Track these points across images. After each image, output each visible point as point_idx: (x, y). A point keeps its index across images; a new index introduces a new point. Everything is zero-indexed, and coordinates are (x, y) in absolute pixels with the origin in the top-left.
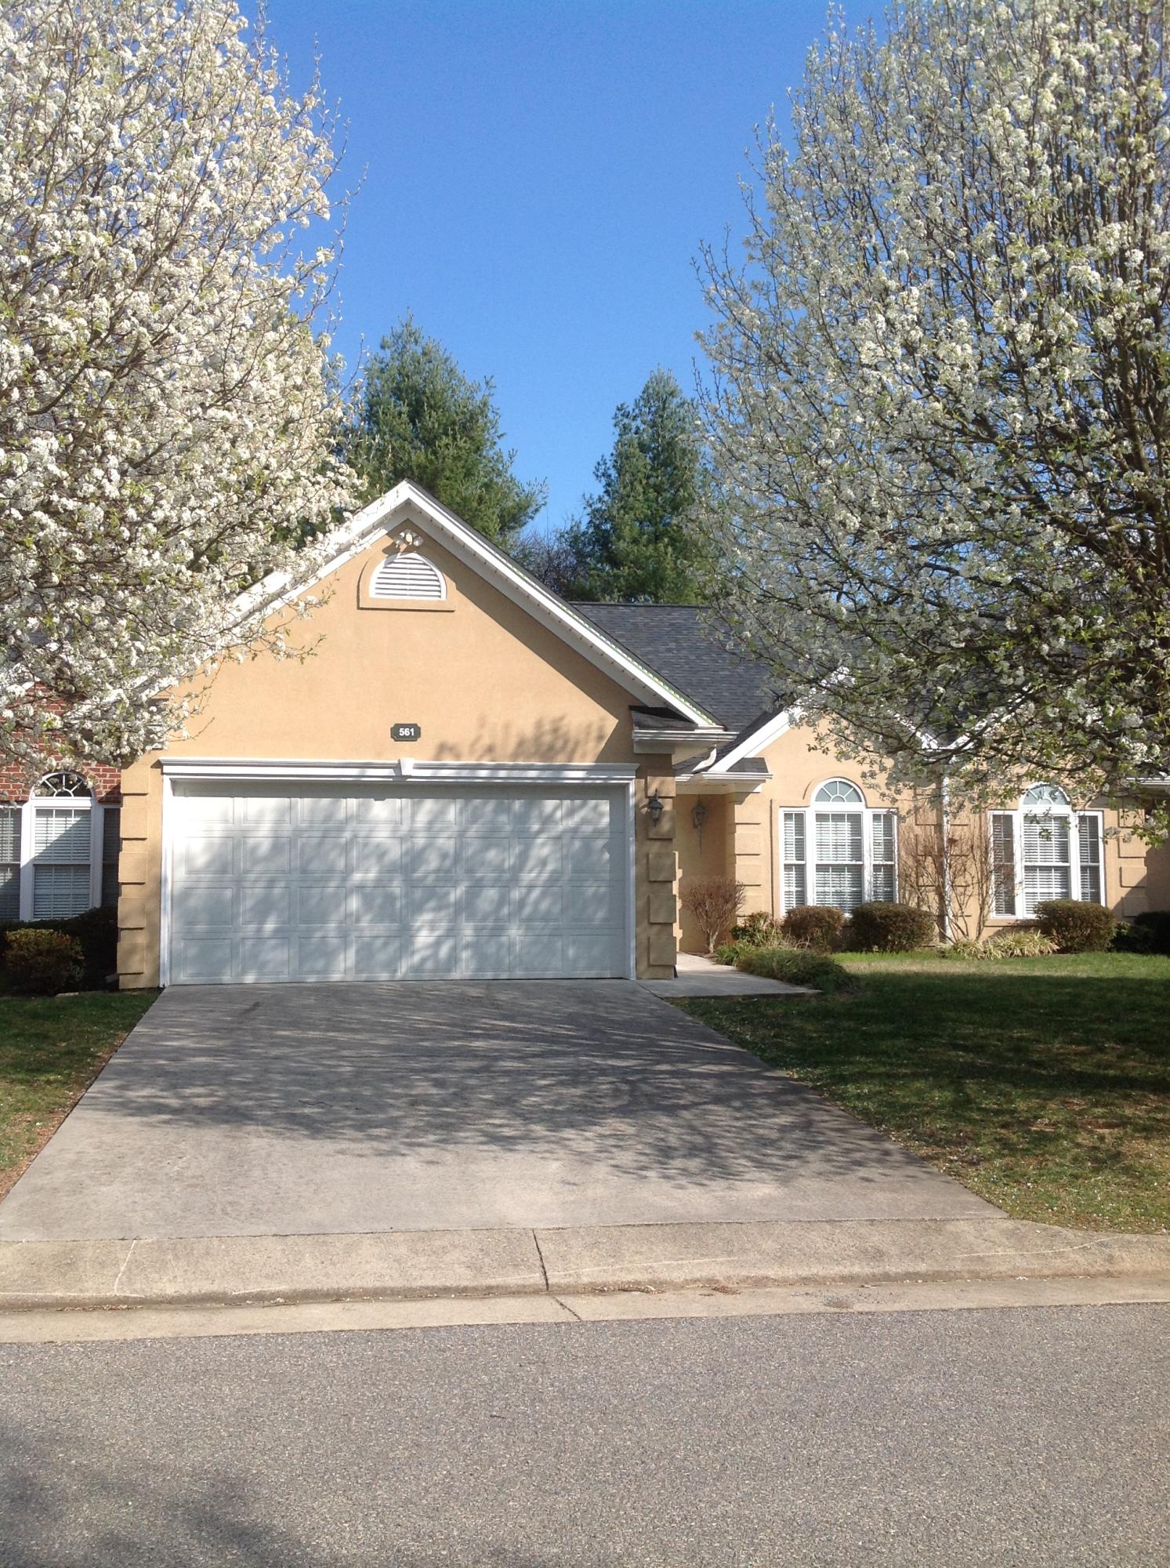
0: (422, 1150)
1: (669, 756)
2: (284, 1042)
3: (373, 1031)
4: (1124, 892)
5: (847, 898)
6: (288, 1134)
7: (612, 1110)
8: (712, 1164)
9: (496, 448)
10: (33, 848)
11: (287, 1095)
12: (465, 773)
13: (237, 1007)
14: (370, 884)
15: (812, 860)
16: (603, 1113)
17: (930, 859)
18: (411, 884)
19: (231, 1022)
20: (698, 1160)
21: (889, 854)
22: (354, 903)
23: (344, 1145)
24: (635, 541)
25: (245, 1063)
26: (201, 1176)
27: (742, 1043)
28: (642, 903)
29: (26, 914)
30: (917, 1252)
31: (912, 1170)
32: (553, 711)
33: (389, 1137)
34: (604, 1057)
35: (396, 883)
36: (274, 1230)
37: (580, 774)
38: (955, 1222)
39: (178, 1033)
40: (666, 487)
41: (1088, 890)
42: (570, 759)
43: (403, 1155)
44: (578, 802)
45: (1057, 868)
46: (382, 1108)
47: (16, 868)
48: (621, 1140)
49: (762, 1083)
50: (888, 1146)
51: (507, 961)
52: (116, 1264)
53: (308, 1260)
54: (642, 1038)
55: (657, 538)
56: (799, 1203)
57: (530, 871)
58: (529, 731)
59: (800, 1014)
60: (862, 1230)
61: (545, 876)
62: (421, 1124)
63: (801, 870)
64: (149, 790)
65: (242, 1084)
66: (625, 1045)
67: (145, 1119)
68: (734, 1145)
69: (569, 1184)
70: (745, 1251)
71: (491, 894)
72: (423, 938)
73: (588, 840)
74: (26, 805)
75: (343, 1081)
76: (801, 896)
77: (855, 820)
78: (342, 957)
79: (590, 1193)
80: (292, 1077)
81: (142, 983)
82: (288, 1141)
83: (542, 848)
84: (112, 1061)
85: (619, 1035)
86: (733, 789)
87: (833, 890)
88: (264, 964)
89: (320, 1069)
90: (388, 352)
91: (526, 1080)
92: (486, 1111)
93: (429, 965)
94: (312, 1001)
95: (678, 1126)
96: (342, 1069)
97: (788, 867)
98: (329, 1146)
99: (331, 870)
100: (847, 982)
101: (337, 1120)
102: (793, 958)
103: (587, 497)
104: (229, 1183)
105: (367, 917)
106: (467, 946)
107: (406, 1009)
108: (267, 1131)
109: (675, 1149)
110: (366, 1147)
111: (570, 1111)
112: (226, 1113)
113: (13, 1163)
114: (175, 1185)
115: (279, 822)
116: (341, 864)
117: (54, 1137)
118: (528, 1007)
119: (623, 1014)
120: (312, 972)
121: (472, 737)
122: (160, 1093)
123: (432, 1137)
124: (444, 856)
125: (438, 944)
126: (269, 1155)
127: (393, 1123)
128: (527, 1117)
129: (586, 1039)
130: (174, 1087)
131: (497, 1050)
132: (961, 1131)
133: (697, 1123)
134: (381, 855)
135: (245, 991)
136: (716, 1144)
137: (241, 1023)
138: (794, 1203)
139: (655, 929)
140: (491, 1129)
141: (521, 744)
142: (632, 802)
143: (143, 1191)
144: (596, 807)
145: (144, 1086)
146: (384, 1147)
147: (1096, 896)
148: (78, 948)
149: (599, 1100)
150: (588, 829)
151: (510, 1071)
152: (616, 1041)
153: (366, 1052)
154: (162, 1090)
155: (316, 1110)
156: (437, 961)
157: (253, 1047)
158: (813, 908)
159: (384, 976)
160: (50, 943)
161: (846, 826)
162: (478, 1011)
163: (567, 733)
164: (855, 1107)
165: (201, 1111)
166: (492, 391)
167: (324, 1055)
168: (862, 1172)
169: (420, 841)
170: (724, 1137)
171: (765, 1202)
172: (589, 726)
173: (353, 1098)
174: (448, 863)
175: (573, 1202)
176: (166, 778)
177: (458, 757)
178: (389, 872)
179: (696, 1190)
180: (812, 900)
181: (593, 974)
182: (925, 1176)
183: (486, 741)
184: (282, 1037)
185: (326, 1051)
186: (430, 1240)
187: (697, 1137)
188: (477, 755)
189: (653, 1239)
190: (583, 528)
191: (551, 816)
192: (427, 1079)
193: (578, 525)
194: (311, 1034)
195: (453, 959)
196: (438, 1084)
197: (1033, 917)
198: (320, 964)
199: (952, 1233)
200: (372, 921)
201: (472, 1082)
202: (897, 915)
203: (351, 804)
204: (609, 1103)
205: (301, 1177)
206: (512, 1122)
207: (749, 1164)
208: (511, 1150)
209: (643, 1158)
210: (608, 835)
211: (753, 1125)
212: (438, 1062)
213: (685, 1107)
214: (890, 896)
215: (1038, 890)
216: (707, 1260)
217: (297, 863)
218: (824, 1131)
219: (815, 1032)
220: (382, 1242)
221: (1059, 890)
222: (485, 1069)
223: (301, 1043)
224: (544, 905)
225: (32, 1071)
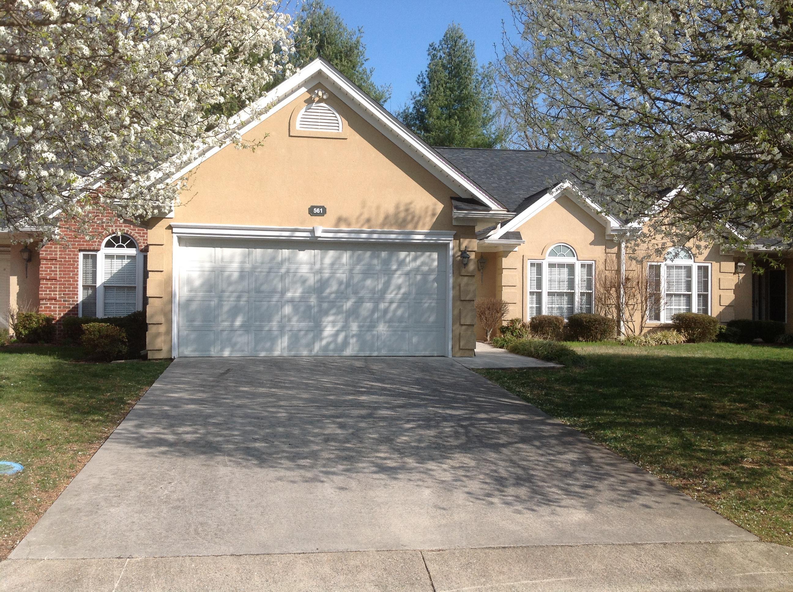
0: (335, 478)
1: (474, 227)
2: (245, 395)
3: (299, 389)
4: (721, 309)
5: (565, 310)
6: (245, 464)
7: (457, 447)
8: (535, 492)
9: (363, 66)
10: (103, 277)
11: (244, 433)
12: (353, 235)
13: (217, 371)
14: (297, 300)
15: (545, 290)
16: (451, 449)
17: (614, 289)
18: (321, 300)
19: (213, 381)
20: (524, 488)
21: (589, 287)
22: (287, 310)
23: (282, 473)
24: (438, 118)
25: (219, 410)
26: (183, 499)
27: (527, 399)
28: (456, 312)
29: (100, 314)
30: (706, 571)
31: (673, 498)
32: (405, 199)
33: (312, 467)
34: (444, 408)
35: (312, 300)
36: (232, 550)
37: (421, 237)
38: (723, 545)
39: (180, 388)
40: (456, 88)
41: (701, 307)
42: (416, 227)
43: (322, 482)
44: (419, 253)
45: (684, 295)
46: (306, 443)
47: (94, 288)
48: (468, 471)
49: (548, 428)
50: (649, 478)
51: (376, 345)
52: (112, 581)
53: (256, 580)
54: (464, 395)
55: (450, 117)
56: (606, 527)
57: (391, 293)
58: (391, 210)
59: (556, 380)
60: (660, 552)
61: (399, 296)
62: (332, 456)
63: (539, 295)
64: (164, 242)
65: (214, 424)
66: (455, 400)
67: (150, 451)
68: (545, 476)
69: (440, 508)
70: (580, 571)
71: (368, 305)
72: (329, 331)
73: (425, 275)
74: (99, 252)
75: (280, 424)
76: (539, 309)
77: (571, 267)
78: (279, 341)
79: (456, 518)
80: (249, 420)
81: (162, 355)
82: (244, 470)
83: (398, 279)
84: (136, 407)
85: (450, 393)
86: (501, 249)
87: (557, 306)
88: (235, 344)
89: (266, 414)
90: (305, 13)
91: (397, 424)
92: (375, 447)
93: (332, 346)
94: (261, 368)
95: (504, 460)
96: (279, 415)
97: (532, 293)
98: (272, 473)
99: (274, 291)
100: (578, 360)
101: (276, 453)
102: (543, 345)
103: (413, 93)
104: (202, 505)
105: (295, 319)
106: (353, 336)
107: (318, 374)
108: (230, 461)
109: (506, 479)
110: (295, 474)
111: (429, 447)
112: (204, 447)
113: (55, 486)
114: (163, 507)
115: (243, 262)
116: (279, 287)
117: (88, 464)
118: (391, 374)
119: (449, 379)
120: (263, 350)
121: (357, 214)
122: (162, 431)
123: (341, 467)
124: (340, 283)
125: (336, 335)
126: (231, 481)
127: (314, 455)
128: (401, 451)
129: (430, 395)
130: (172, 426)
131: (376, 402)
132: (696, 467)
133: (515, 458)
134: (304, 281)
135: (223, 361)
136: (533, 475)
137: (219, 382)
138: (604, 527)
139: (464, 327)
140: (379, 461)
141: (386, 218)
142: (451, 253)
143: (140, 512)
144: (430, 256)
145: (153, 425)
146: (309, 475)
147: (706, 311)
148: (124, 335)
149: (446, 439)
150: (425, 268)
151: (387, 417)
152: (449, 397)
153: (295, 402)
154: (164, 429)
155: (263, 445)
156: (336, 344)
157: (225, 399)
158: (546, 316)
159: (305, 353)
160: (107, 331)
161: (566, 270)
162: (361, 377)
163: (414, 212)
164: (616, 448)
165: (187, 444)
166: (362, 35)
167: (269, 404)
168: (641, 500)
169: (326, 274)
170: (536, 469)
171: (583, 526)
172: (427, 208)
173: (288, 435)
174: (343, 287)
175: (445, 526)
176: (175, 236)
177: (349, 225)
178: (308, 292)
179: (529, 514)
180: (545, 312)
181: (427, 353)
182: (685, 503)
183: (365, 216)
184: (243, 391)
185: (270, 402)
186: (346, 560)
187: (518, 469)
188: (359, 225)
189: (510, 561)
190: (411, 111)
191: (404, 260)
192: (334, 423)
193: (408, 109)
194: (262, 390)
195: (345, 343)
196: (342, 426)
197: (670, 322)
198: (268, 345)
199: (724, 554)
200: (298, 321)
201: (363, 425)
202: (595, 320)
203: (286, 253)
204: (454, 442)
205: (252, 501)
206: (393, 456)
207: (559, 492)
208: (395, 479)
209: (486, 486)
210: (436, 273)
211: (553, 460)
212: (340, 411)
213: (503, 445)
214: (589, 310)
215: (673, 307)
216: (553, 579)
217: (253, 286)
218: (601, 465)
219: (570, 392)
220: (311, 561)
221: (685, 307)
222: (370, 416)
223: (254, 396)
224: (399, 312)
225: (85, 413)
